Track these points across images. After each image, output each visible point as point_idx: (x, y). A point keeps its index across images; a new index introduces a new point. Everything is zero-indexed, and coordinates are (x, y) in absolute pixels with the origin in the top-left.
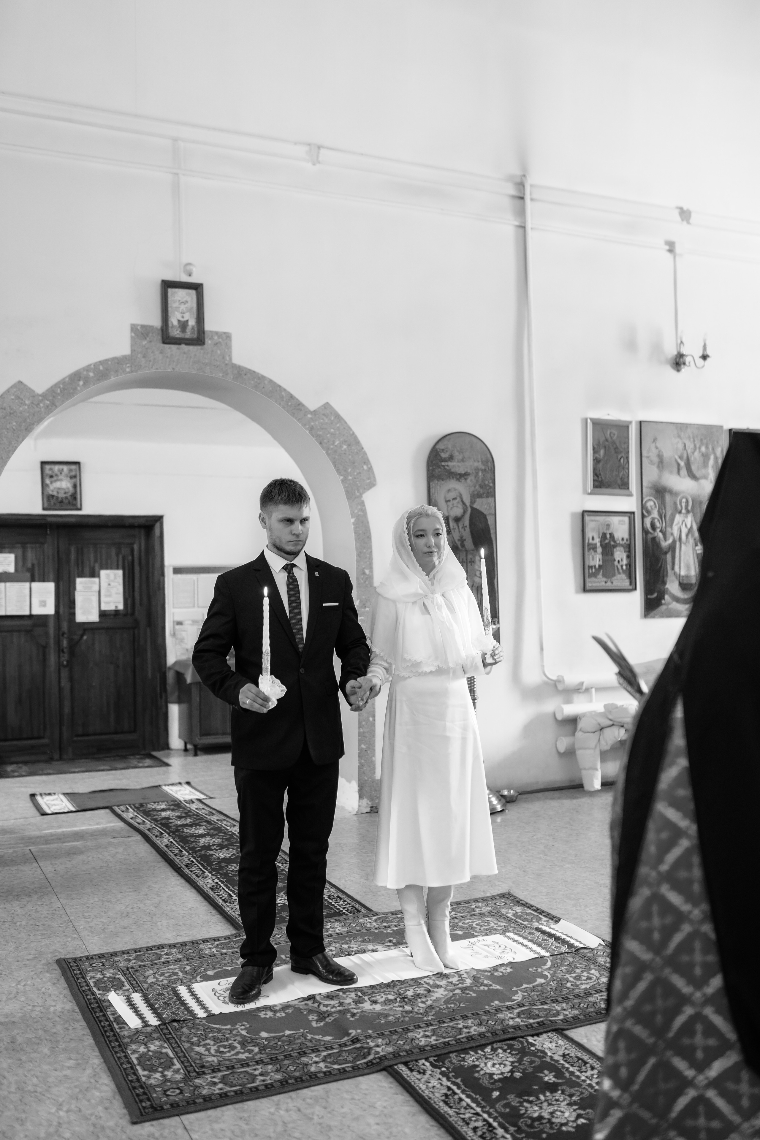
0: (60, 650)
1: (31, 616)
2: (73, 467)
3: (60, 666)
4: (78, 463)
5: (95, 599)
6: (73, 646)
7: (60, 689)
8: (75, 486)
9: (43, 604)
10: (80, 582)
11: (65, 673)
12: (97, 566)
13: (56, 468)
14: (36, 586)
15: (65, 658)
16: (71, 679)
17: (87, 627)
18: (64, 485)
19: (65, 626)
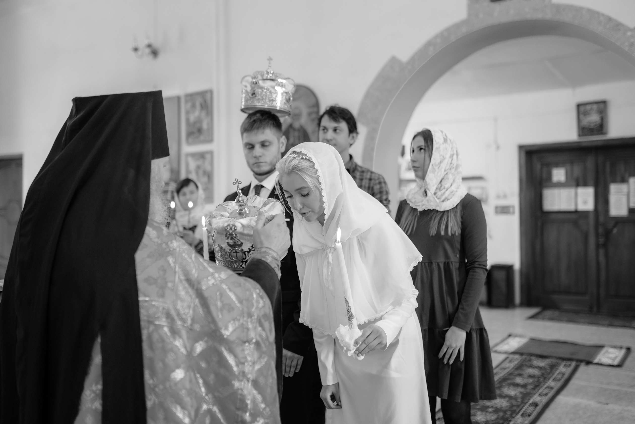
0: (597, 235)
1: (576, 212)
2: (602, 105)
3: (598, 246)
4: (604, 102)
5: (624, 200)
6: (608, 234)
7: (598, 263)
8: (602, 119)
9: (585, 202)
10: (613, 188)
11: (602, 252)
12: (627, 175)
13: (588, 107)
14: (581, 190)
15: (602, 240)
16: (607, 255)
17: (619, 221)
18: (594, 118)
19: (602, 219)
